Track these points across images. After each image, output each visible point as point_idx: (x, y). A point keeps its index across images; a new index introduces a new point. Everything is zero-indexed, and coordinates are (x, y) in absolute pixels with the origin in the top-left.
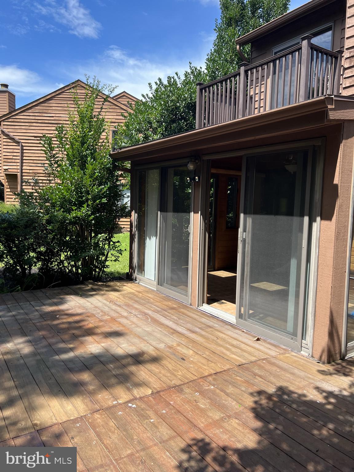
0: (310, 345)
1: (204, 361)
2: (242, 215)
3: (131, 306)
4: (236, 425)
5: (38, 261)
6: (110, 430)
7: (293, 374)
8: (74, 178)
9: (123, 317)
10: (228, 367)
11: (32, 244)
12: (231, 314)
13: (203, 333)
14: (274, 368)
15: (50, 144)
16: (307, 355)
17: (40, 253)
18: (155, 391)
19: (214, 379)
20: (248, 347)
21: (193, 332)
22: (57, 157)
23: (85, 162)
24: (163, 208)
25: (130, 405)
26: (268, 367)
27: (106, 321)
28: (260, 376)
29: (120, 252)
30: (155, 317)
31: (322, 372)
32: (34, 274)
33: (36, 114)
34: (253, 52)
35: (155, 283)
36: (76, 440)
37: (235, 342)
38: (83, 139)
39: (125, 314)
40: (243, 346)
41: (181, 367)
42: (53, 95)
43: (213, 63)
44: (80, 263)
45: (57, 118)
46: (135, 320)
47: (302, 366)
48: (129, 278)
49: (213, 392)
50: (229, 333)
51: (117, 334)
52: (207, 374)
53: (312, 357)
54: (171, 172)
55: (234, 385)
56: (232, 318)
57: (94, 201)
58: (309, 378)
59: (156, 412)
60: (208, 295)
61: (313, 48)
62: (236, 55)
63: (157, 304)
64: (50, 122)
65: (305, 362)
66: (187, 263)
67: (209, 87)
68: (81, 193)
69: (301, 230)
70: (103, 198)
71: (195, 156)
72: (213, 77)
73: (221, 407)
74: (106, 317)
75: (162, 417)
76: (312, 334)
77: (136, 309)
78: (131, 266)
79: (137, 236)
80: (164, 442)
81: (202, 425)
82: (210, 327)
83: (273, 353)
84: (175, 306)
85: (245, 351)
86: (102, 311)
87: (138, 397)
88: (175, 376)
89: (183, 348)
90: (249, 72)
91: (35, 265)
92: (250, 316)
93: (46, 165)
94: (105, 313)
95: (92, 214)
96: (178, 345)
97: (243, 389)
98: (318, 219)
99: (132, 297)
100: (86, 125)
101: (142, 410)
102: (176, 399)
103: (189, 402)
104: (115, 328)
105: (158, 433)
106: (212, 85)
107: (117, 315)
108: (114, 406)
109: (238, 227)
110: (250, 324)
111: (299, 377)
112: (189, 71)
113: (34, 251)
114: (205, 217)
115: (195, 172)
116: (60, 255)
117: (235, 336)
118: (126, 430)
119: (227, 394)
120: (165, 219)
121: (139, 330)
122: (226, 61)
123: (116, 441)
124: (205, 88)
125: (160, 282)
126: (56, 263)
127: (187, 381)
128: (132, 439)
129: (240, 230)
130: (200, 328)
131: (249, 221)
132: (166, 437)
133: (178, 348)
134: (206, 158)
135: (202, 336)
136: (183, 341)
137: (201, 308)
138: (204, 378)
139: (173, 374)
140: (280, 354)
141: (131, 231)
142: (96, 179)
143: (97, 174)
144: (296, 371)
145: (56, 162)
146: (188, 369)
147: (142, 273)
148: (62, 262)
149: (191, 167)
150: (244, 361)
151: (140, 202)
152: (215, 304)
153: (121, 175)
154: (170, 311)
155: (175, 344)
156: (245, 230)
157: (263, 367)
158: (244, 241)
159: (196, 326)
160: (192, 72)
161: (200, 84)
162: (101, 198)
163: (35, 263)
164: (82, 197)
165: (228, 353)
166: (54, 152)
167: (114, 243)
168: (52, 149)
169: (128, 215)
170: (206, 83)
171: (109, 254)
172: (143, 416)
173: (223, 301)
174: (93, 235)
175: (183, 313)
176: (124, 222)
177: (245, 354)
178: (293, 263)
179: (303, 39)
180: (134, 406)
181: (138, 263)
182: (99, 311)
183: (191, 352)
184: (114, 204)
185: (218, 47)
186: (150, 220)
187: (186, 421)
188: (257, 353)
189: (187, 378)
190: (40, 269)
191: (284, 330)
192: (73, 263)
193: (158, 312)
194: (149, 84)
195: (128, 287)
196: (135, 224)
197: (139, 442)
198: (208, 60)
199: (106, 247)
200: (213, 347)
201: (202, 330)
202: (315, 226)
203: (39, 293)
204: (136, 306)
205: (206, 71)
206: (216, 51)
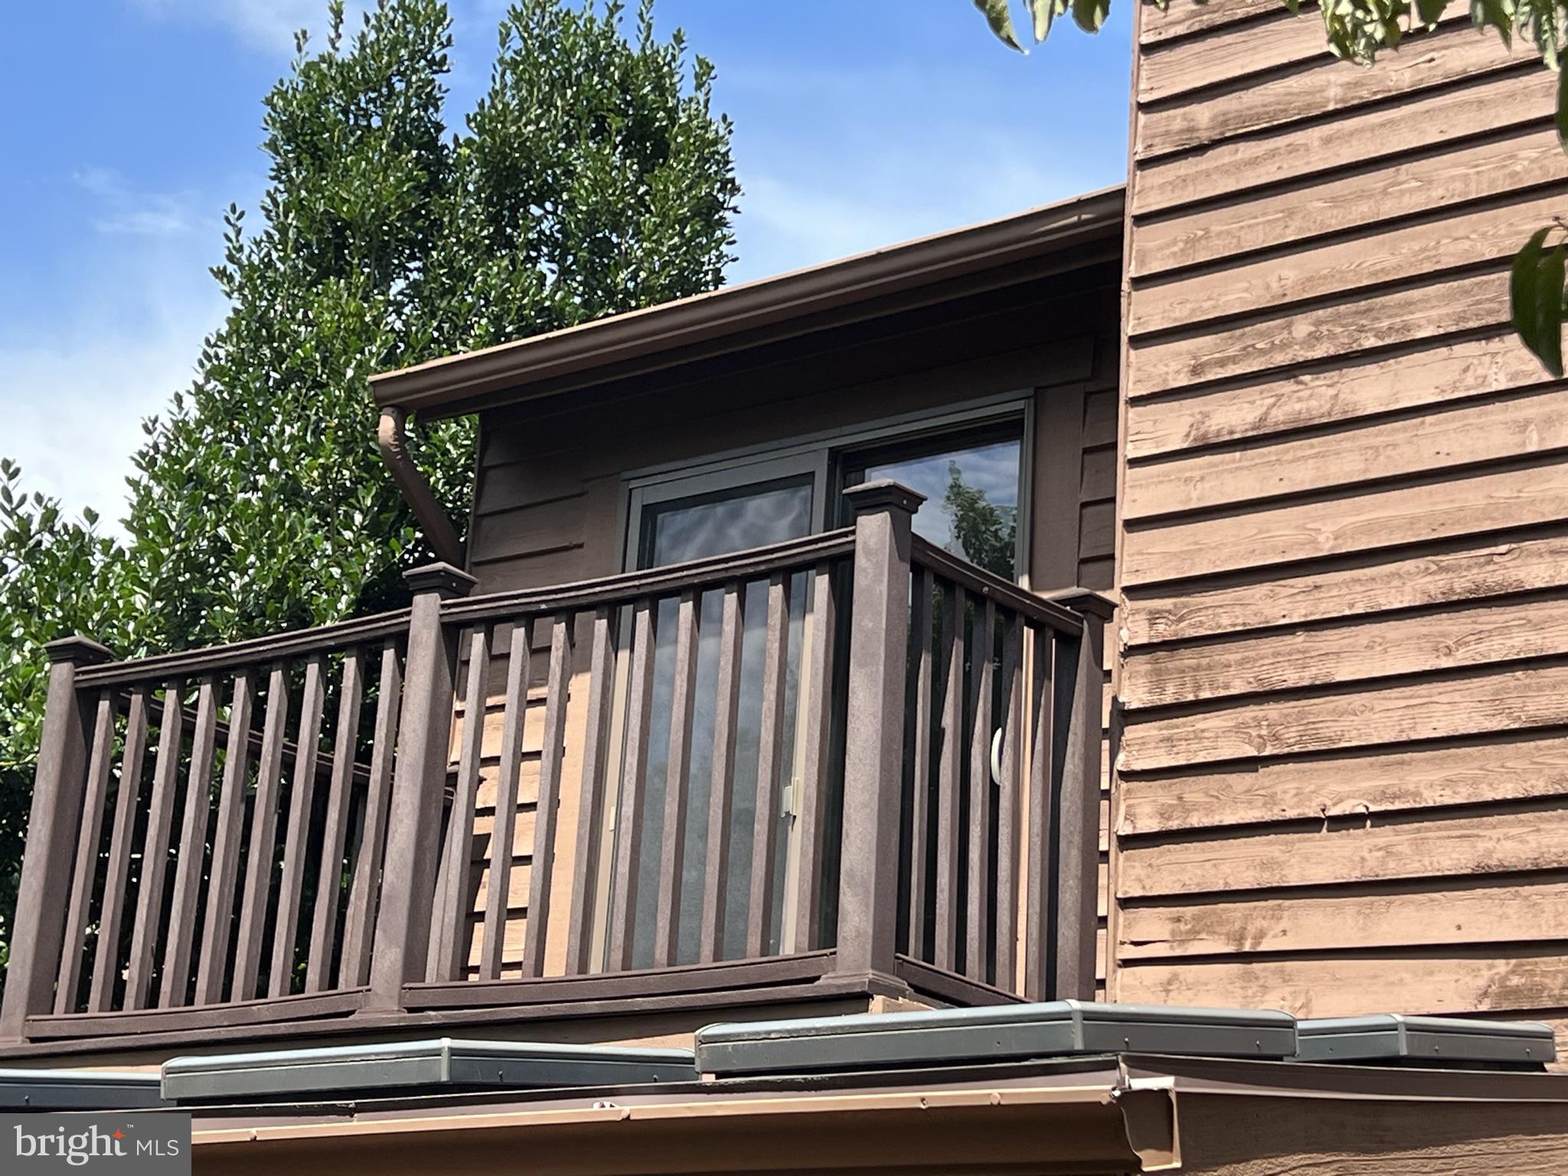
34: (492, 475)
43: (194, 506)
67: (150, 685)
90: (476, 637)
124: (118, 691)
161: (76, 653)
185: (231, 387)
198: (145, 460)
205: (127, 540)
206: (217, 412)
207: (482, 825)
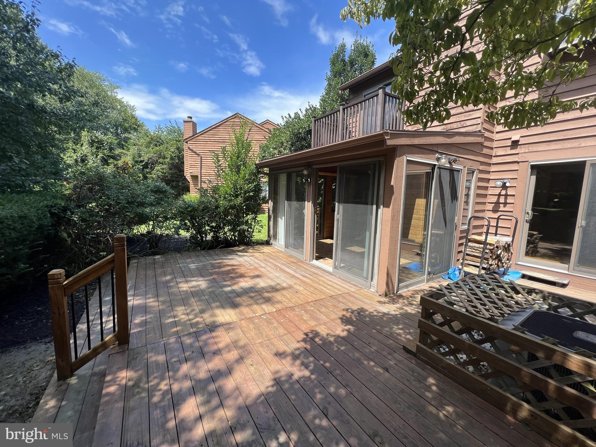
0: (376, 285)
1: (309, 294)
2: (337, 204)
3: (268, 260)
4: (323, 329)
5: (211, 232)
6: (250, 330)
7: (363, 302)
8: (232, 180)
9: (262, 267)
10: (323, 297)
11: (207, 221)
12: (330, 266)
13: (311, 277)
14: (352, 298)
15: (217, 158)
16: (374, 291)
17: (212, 227)
18: (278, 310)
19: (314, 304)
20: (338, 286)
21: (304, 276)
22: (222, 166)
23: (239, 169)
24: (289, 198)
25: (262, 317)
26: (348, 297)
27: (251, 269)
28: (342, 303)
29: (262, 226)
30: (282, 267)
31: (380, 302)
32: (208, 240)
33: (210, 136)
34: (350, 95)
35: (284, 247)
36: (230, 334)
37: (330, 283)
38: (239, 155)
39: (264, 265)
40: (335, 285)
41: (295, 297)
42: (221, 123)
43: (324, 103)
44: (237, 234)
45: (224, 138)
46: (269, 269)
47: (370, 297)
48: (267, 243)
49: (313, 311)
50: (327, 277)
51: (258, 276)
52: (310, 301)
53: (377, 292)
54: (294, 175)
55: (326, 307)
56: (330, 269)
57: (245, 194)
58: (373, 304)
59: (277, 321)
60: (317, 255)
61: (386, 94)
62: (339, 97)
63: (284, 259)
64: (219, 141)
65: (371, 295)
66: (303, 234)
67: (320, 119)
68: (237, 189)
69: (372, 214)
70: (250, 192)
71: (308, 166)
72: (324, 112)
73: (316, 319)
74: (252, 267)
75: (281, 323)
76: (377, 278)
77: (271, 262)
78: (269, 236)
79: (272, 217)
80: (280, 336)
81: (304, 328)
82: (316, 274)
83: (353, 290)
84: (295, 261)
85: (335, 288)
86: (249, 263)
87: (268, 312)
88: (291, 301)
89: (297, 286)
90: (346, 109)
91: (209, 235)
92: (341, 268)
93: (216, 171)
94: (251, 265)
95: (244, 202)
96: (295, 284)
97: (331, 309)
98: (382, 207)
99: (269, 255)
100: (240, 145)
101: (270, 319)
102: (290, 314)
103: (298, 316)
104: (257, 273)
105: (278, 332)
106: (322, 118)
107: (259, 266)
108: (253, 317)
109: (334, 211)
110: (341, 272)
111: (366, 303)
112: (308, 108)
113: (208, 225)
114: (315, 205)
115: (309, 176)
116: (225, 228)
117: (331, 279)
118: (259, 330)
119: (321, 312)
120: (290, 206)
121: (271, 275)
122: (333, 101)
123: (253, 335)
124: (317, 120)
125: (287, 246)
126: (222, 233)
127: (297, 304)
128: (263, 334)
129: (336, 213)
130: (309, 275)
131: (341, 207)
132: (282, 334)
133: (295, 286)
134: (315, 167)
135: (310, 279)
136: (298, 282)
137: (312, 262)
138: (308, 303)
139: (290, 300)
140: (357, 290)
141: (269, 213)
142: (247, 180)
143: (247, 177)
144: (365, 300)
145: (222, 170)
146: (298, 298)
147: (275, 240)
148: (225, 233)
149: (305, 172)
150: (334, 294)
151: (274, 194)
152: (321, 260)
153: (262, 177)
154: (292, 264)
155: (293, 284)
156: (338, 214)
157: (345, 297)
158: (338, 220)
159: (307, 273)
160: (310, 109)
161: (314, 117)
162: (249, 192)
163: (209, 233)
164: (237, 192)
165: (325, 289)
166: (220, 163)
167: (258, 221)
168: (219, 161)
169: (267, 202)
170: (319, 116)
171: (255, 229)
172: (269, 322)
173: (327, 258)
174: (245, 216)
175: (300, 266)
176: (265, 206)
177: (336, 290)
178: (368, 234)
179: (380, 88)
180: (265, 317)
181: (273, 234)
182: (248, 263)
183: (302, 288)
184: (258, 196)
185: (327, 91)
186: (281, 207)
187: (294, 326)
188: (343, 289)
189: (297, 303)
190: (212, 237)
191: (361, 276)
192: (232, 233)
193: (284, 265)
194: (282, 117)
195: (266, 249)
196: (271, 209)
197: (266, 336)
198: (320, 100)
199: (253, 223)
200: (316, 285)
201: (311, 275)
202: (380, 211)
203: (211, 252)
204: (271, 260)
205: (319, 108)
206: (326, 94)
207: (350, 129)
